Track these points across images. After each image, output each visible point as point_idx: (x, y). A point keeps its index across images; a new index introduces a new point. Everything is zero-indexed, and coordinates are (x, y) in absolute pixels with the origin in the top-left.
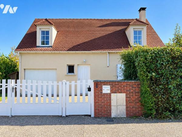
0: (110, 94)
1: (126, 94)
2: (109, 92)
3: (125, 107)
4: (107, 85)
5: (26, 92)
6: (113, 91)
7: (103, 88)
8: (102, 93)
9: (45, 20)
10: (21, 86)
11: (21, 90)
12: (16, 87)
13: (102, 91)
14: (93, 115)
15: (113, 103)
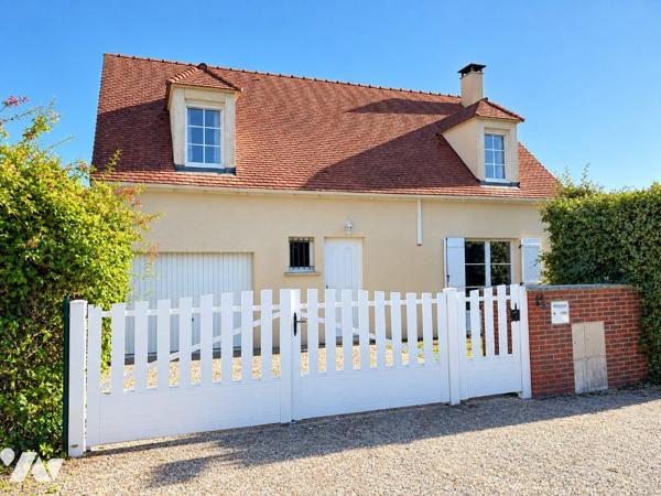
0: (569, 326)
1: (605, 323)
2: (566, 319)
3: (603, 361)
4: (562, 299)
5: (338, 330)
6: (577, 317)
7: (553, 310)
8: (550, 322)
9: (198, 67)
10: (321, 313)
11: (322, 327)
12: (304, 315)
13: (550, 318)
14: (527, 393)
15: (578, 350)
